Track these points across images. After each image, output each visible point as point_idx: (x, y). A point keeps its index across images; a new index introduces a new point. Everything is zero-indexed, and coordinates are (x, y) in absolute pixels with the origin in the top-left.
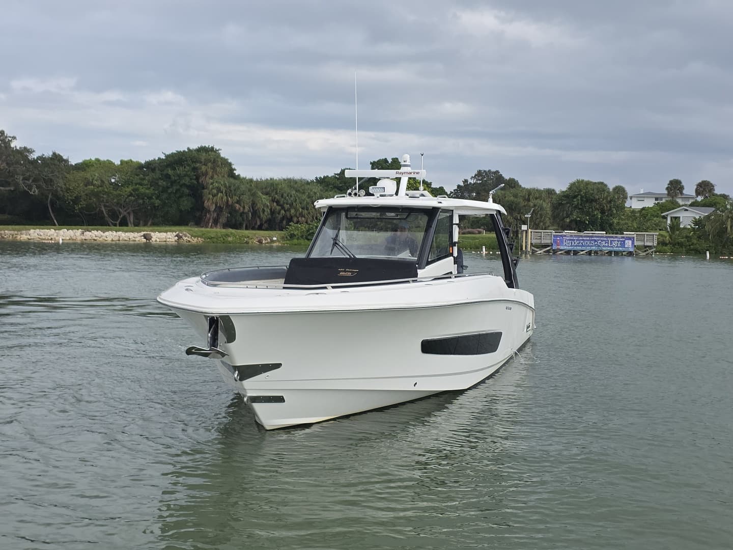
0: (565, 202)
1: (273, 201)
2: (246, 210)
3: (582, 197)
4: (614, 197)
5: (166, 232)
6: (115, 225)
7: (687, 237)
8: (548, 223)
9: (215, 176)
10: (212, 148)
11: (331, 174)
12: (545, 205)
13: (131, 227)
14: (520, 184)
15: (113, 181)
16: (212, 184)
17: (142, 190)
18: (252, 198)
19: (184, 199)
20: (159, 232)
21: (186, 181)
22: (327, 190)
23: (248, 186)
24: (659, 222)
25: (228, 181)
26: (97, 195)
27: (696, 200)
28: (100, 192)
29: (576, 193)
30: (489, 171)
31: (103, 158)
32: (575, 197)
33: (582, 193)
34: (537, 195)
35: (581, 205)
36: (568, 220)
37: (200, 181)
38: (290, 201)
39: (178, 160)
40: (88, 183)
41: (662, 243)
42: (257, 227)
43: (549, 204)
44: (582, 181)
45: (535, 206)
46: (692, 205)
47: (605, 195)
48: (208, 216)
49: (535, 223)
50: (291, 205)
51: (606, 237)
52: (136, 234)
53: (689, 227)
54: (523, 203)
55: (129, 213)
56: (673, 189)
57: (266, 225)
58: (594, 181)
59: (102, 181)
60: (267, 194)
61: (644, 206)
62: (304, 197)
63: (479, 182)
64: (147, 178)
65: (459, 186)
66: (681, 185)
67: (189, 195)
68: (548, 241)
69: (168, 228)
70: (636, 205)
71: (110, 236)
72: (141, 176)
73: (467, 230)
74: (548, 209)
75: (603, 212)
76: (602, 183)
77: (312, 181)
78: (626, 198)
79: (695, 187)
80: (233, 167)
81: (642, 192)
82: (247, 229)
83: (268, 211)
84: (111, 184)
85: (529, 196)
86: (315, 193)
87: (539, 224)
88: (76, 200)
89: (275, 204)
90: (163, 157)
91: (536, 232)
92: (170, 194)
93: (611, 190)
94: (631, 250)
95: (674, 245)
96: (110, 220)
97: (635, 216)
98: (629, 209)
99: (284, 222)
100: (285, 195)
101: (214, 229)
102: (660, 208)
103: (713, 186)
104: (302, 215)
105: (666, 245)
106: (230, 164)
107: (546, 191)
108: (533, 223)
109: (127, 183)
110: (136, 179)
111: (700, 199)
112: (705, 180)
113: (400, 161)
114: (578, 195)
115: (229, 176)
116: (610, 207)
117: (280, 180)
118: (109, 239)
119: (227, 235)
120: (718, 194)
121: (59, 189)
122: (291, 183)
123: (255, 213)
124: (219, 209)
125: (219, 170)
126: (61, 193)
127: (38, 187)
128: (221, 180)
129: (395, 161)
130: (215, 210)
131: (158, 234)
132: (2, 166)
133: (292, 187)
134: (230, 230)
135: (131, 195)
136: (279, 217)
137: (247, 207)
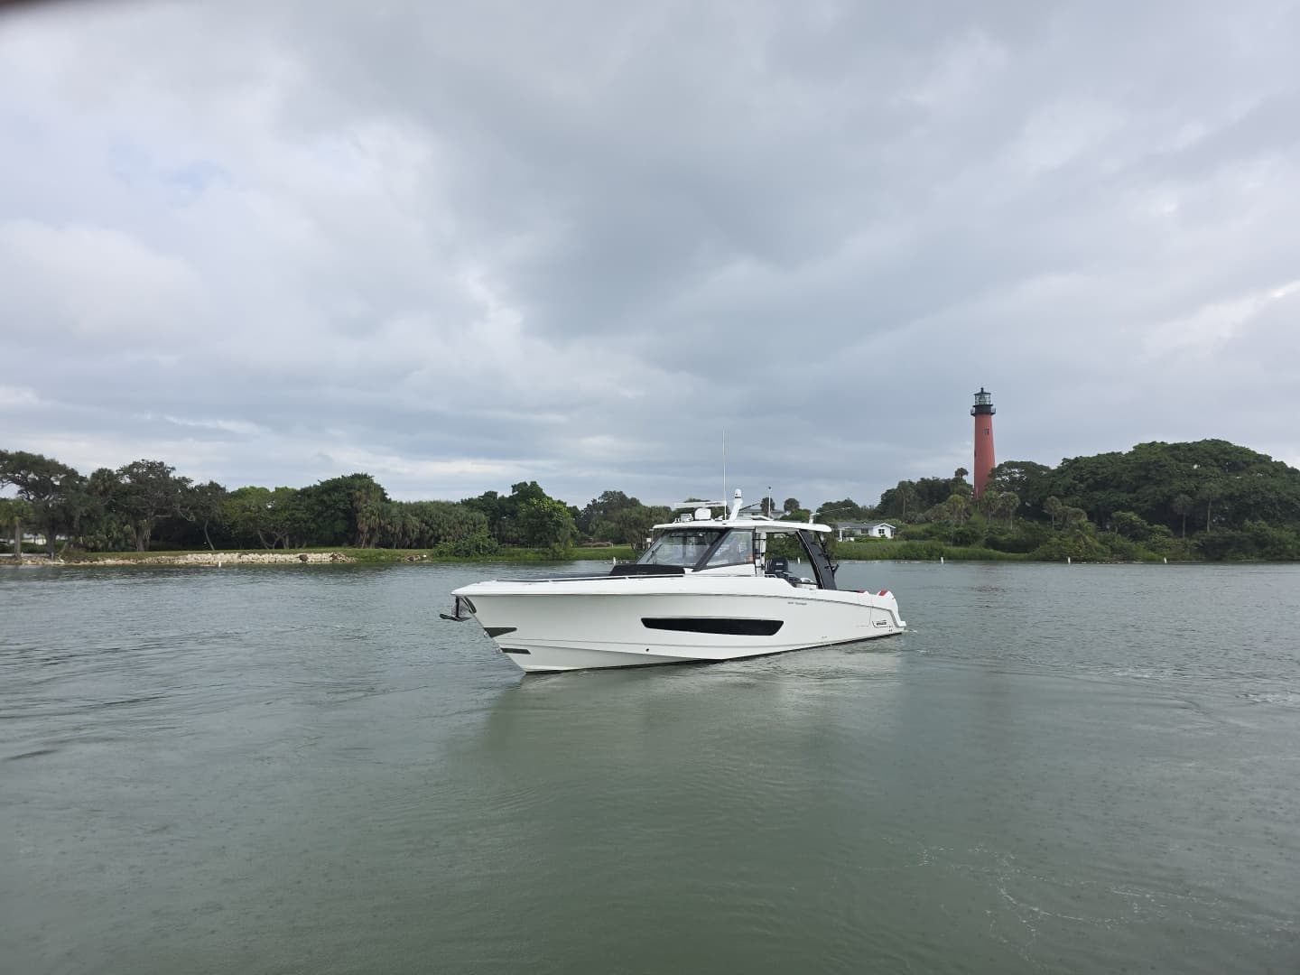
2: (397, 531)
5: (321, 553)
6: (271, 548)
7: (780, 546)
9: (369, 500)
10: (366, 475)
11: (475, 496)
13: (286, 550)
15: (270, 507)
16: (365, 508)
17: (299, 515)
18: (402, 520)
19: (339, 522)
20: (315, 553)
21: (341, 506)
22: (472, 511)
23: (399, 509)
25: (380, 505)
26: (253, 520)
28: (257, 517)
30: (614, 492)
31: (258, 486)
37: (354, 505)
38: (437, 522)
39: (333, 487)
40: (245, 509)
42: (407, 546)
48: (361, 537)
50: (439, 525)
52: (292, 556)
54: (645, 520)
55: (285, 537)
57: (415, 544)
59: (259, 508)
60: (416, 515)
62: (451, 518)
63: (605, 501)
64: (303, 503)
65: (588, 505)
67: (343, 518)
69: (322, 550)
71: (267, 558)
72: (297, 502)
77: (458, 504)
79: (784, 504)
80: (385, 492)
82: (397, 548)
83: (417, 531)
84: (268, 509)
85: (649, 513)
86: (461, 514)
88: (233, 525)
89: (424, 524)
90: (318, 484)
92: (325, 518)
96: (266, 544)
99: (432, 541)
100: (433, 516)
101: (367, 549)
103: (799, 503)
104: (449, 534)
106: (383, 489)
109: (285, 508)
110: (292, 505)
111: (788, 513)
112: (791, 498)
115: (381, 500)
118: (266, 561)
119: (380, 554)
120: (804, 509)
121: (217, 516)
122: (437, 504)
123: (405, 533)
124: (372, 531)
125: (372, 495)
126: (219, 520)
127: (196, 514)
128: (374, 504)
129: (534, 484)
130: (368, 532)
131: (313, 555)
132: (160, 494)
133: (438, 509)
134: (382, 550)
135: (288, 519)
136: (428, 536)
137: (398, 529)
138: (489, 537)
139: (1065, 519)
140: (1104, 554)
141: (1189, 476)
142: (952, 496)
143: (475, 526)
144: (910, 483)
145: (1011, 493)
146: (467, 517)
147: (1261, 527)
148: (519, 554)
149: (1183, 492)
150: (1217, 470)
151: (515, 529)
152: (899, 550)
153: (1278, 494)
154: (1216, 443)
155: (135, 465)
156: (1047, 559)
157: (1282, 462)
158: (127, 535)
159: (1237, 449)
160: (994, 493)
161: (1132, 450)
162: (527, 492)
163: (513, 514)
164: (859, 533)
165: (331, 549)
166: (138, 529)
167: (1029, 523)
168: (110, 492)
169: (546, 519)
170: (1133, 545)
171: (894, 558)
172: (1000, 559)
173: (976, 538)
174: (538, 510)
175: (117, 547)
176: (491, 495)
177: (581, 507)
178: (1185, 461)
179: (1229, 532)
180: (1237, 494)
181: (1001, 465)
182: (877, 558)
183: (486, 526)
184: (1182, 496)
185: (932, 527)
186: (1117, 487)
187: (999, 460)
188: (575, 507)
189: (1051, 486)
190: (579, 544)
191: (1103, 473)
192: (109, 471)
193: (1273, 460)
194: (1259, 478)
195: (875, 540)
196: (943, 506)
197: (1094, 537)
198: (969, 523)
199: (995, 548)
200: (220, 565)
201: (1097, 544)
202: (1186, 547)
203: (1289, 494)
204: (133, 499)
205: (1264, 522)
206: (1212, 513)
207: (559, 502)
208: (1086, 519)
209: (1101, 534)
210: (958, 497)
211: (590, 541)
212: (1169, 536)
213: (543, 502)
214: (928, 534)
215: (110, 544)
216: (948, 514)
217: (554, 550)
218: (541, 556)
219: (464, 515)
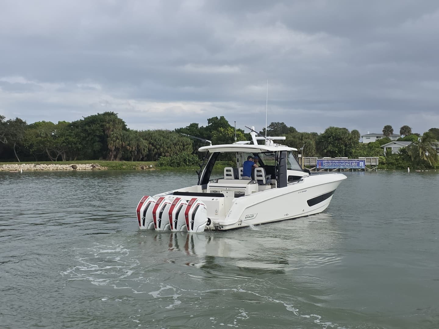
0: (323, 140)
1: (150, 143)
2: (134, 150)
3: (333, 137)
4: (352, 137)
5: (85, 164)
6: (55, 161)
7: (396, 159)
8: (314, 153)
9: (115, 130)
10: (113, 113)
11: (184, 127)
12: (311, 143)
13: (64, 162)
14: (297, 130)
15: (53, 134)
16: (113, 134)
17: (71, 139)
18: (137, 142)
19: (96, 143)
20: (82, 164)
21: (98, 133)
22: (182, 136)
23: (135, 135)
24: (379, 151)
25: (122, 132)
26: (43, 143)
27: (401, 137)
28: (45, 141)
29: (330, 135)
30: (278, 123)
31: (47, 121)
32: (329, 137)
33: (333, 135)
34: (307, 136)
35: (333, 142)
36: (325, 151)
37: (106, 133)
38: (160, 144)
39: (91, 121)
40: (38, 136)
41: (382, 163)
42: (140, 159)
43: (314, 142)
44: (333, 127)
45: (305, 143)
46: (398, 140)
47: (347, 136)
48: (111, 153)
49: (306, 153)
50: (161, 146)
51: (349, 160)
52: (67, 166)
53: (397, 153)
54: (298, 141)
55: (63, 153)
56: (387, 131)
57: (146, 158)
58: (340, 127)
59: (47, 135)
60: (146, 139)
61: (370, 142)
62: (168, 141)
63: (272, 129)
64: (73, 132)
66: (392, 128)
67: (99, 141)
68: (314, 164)
69: (87, 161)
70: (365, 141)
71: (52, 167)
72: (70, 130)
74: (313, 145)
75: (346, 146)
76: (345, 129)
77: (173, 131)
78: (360, 137)
79: (400, 130)
80: (125, 124)
81: (369, 133)
82: (134, 161)
83: (147, 149)
84: (52, 136)
85: (302, 137)
86: (175, 138)
87: (308, 153)
88: (31, 146)
89: (151, 145)
90: (83, 119)
91: (307, 159)
92: (87, 141)
93: (350, 133)
94: (363, 168)
95: (389, 164)
96: (51, 158)
97: (365, 147)
98: (361, 144)
99: (157, 156)
100: (157, 140)
101: (115, 161)
102: (380, 143)
103: (410, 129)
104: (167, 152)
105: (384, 164)
106: (124, 122)
107: (312, 134)
108: (305, 153)
109: (62, 135)
110: (67, 133)
111: (403, 136)
112: (406, 125)
113: (225, 118)
114: (331, 136)
115: (123, 129)
116: (350, 142)
117: (153, 131)
118: (51, 169)
119: (122, 165)
120: (414, 133)
121: (20, 140)
122: (160, 132)
123: (139, 151)
124: (117, 149)
125: (116, 126)
126: (22, 142)
127: (8, 139)
128: (118, 132)
129: (222, 118)
130: (115, 150)
131: (84, 166)
133: (161, 135)
134: (124, 162)
135: (64, 142)
136: (153, 153)
137: (134, 148)
138: (192, 154)
143: (184, 146)
146: (179, 140)
162: (218, 124)
165: (92, 161)
176: (194, 126)
183: (191, 146)
207: (239, 130)
213: (228, 130)
219: (177, 139)
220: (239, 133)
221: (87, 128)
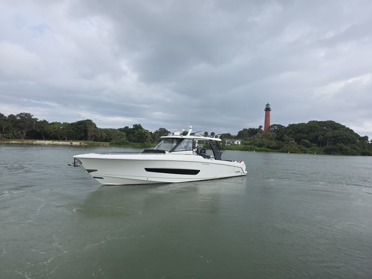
5: (77, 142)
6: (62, 140)
9: (91, 127)
10: (90, 120)
11: (122, 128)
13: (66, 141)
15: (61, 128)
16: (90, 129)
17: (70, 131)
18: (101, 133)
19: (82, 133)
21: (83, 129)
22: (121, 132)
23: (100, 130)
25: (94, 129)
28: (58, 131)
30: (163, 128)
31: (58, 122)
37: (87, 128)
39: (81, 123)
40: (54, 128)
42: (102, 141)
48: (89, 138)
50: (112, 135)
52: (68, 143)
55: (66, 137)
57: (104, 141)
59: (58, 128)
60: (105, 132)
62: (115, 133)
63: (160, 131)
64: (71, 127)
65: (155, 132)
67: (83, 132)
71: (61, 143)
73: (157, 143)
77: (117, 129)
79: (211, 134)
82: (99, 141)
83: (105, 137)
86: (118, 132)
88: (51, 133)
89: (107, 135)
90: (76, 122)
92: (78, 132)
95: (207, 147)
96: (60, 139)
99: (110, 140)
100: (110, 133)
101: (90, 141)
104: (114, 138)
106: (95, 124)
109: (66, 129)
110: (68, 128)
112: (213, 132)
113: (141, 125)
115: (95, 127)
118: (60, 144)
119: (94, 143)
121: (46, 130)
122: (111, 129)
123: (101, 137)
124: (92, 136)
125: (92, 126)
126: (46, 131)
127: (39, 129)
128: (93, 128)
129: (139, 125)
130: (91, 136)
131: (75, 143)
132: (29, 123)
133: (111, 131)
134: (95, 142)
135: (67, 132)
136: (108, 138)
137: (99, 136)
138: (126, 140)
139: (289, 141)
140: (299, 151)
141: (323, 130)
142: (258, 133)
143: (122, 136)
144: (246, 129)
145: (274, 133)
146: (120, 134)
147: (342, 145)
148: (135, 145)
149: (321, 135)
150: (330, 129)
151: (133, 138)
152: (242, 148)
153: (347, 136)
154: (331, 121)
155: (21, 114)
156: (283, 152)
157: (348, 128)
158: (19, 134)
159: (337, 123)
160: (270, 133)
161: (308, 122)
162: (137, 127)
163: (133, 133)
164: (231, 143)
165: (80, 141)
166: (22, 133)
167: (279, 142)
168: (14, 121)
169: (143, 135)
170: (307, 149)
171: (241, 150)
172: (270, 151)
173: (264, 145)
174: (141, 132)
175: (16, 138)
176: (127, 128)
177: (153, 132)
178: (322, 126)
179: (333, 146)
180: (335, 136)
181: (272, 125)
182: (236, 150)
183: (125, 136)
184: (321, 136)
185: (252, 142)
186: (303, 133)
187: (271, 124)
188: (151, 132)
189: (285, 132)
190: (152, 143)
191: (300, 128)
192: (14, 115)
193: (346, 127)
194: (342, 132)
195: (236, 145)
196: (255, 136)
197: (296, 146)
198: (262, 141)
199: (269, 148)
200: (47, 144)
201: (297, 148)
202: (321, 150)
203: (350, 137)
204: (20, 124)
205: (342, 144)
206: (328, 141)
207: (147, 130)
208: (294, 141)
209: (298, 145)
210: (260, 134)
211: (155, 142)
212: (316, 147)
213: (142, 130)
214: (251, 144)
215: (14, 137)
216: (256, 138)
217: (145, 144)
218: (141, 146)
219: (119, 133)
220: (147, 132)
221: (78, 126)
